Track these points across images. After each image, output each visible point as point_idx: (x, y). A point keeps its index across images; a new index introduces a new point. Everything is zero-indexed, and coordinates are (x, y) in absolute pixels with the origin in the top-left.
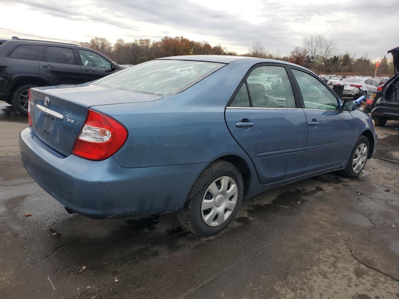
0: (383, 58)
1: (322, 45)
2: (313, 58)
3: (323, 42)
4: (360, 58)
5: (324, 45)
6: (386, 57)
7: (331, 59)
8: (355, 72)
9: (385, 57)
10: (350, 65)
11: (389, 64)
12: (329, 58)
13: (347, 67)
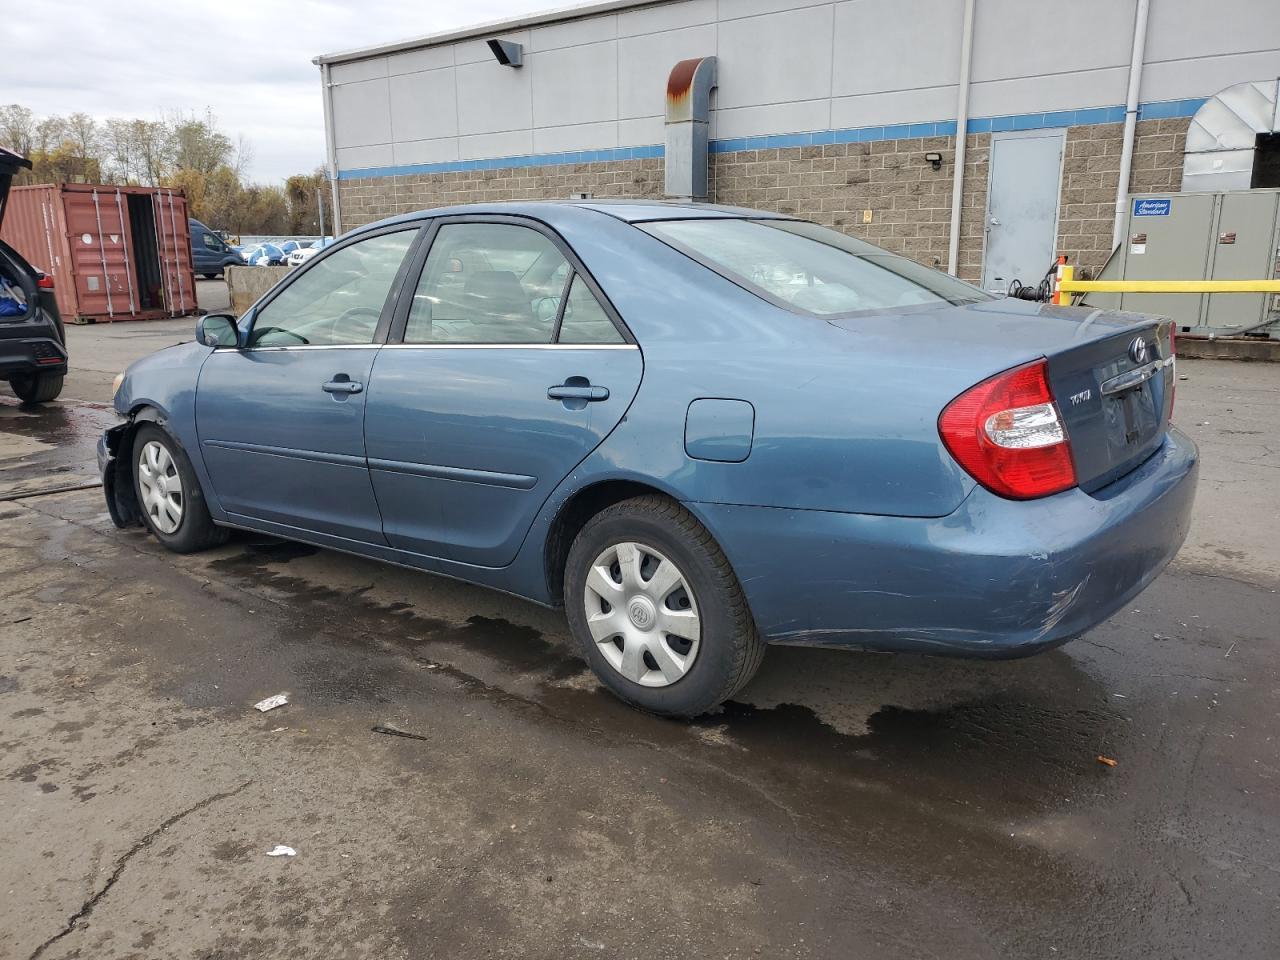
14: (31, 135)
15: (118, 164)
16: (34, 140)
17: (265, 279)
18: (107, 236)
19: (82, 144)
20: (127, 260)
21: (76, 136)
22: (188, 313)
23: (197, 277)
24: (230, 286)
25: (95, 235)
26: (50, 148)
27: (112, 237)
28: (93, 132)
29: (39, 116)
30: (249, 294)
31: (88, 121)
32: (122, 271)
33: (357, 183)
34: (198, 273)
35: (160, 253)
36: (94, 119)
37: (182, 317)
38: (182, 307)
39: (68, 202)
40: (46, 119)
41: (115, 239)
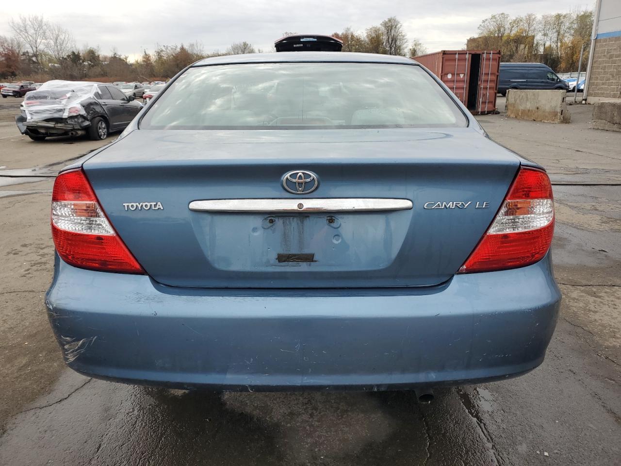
0: (143, 54)
1: (44, 33)
2: (35, 55)
3: (45, 27)
4: (113, 56)
5: (48, 33)
6: (147, 53)
7: (69, 56)
8: (111, 77)
9: (145, 52)
10: (102, 67)
11: (154, 64)
12: (65, 55)
13: (98, 70)
14: (506, 27)
15: (542, 37)
16: (507, 29)
17: (522, 96)
18: (458, 74)
19: (528, 28)
20: (465, 86)
21: (526, 25)
22: (489, 113)
23: (498, 95)
24: (507, 100)
25: (453, 75)
26: (514, 32)
27: (461, 75)
28: (534, 22)
29: (512, 18)
30: (514, 104)
31: (533, 17)
32: (462, 91)
33: (605, 40)
34: (499, 93)
35: (479, 83)
36: (537, 16)
37: (485, 114)
38: (486, 110)
39: (444, 59)
40: (515, 18)
41: (462, 76)
